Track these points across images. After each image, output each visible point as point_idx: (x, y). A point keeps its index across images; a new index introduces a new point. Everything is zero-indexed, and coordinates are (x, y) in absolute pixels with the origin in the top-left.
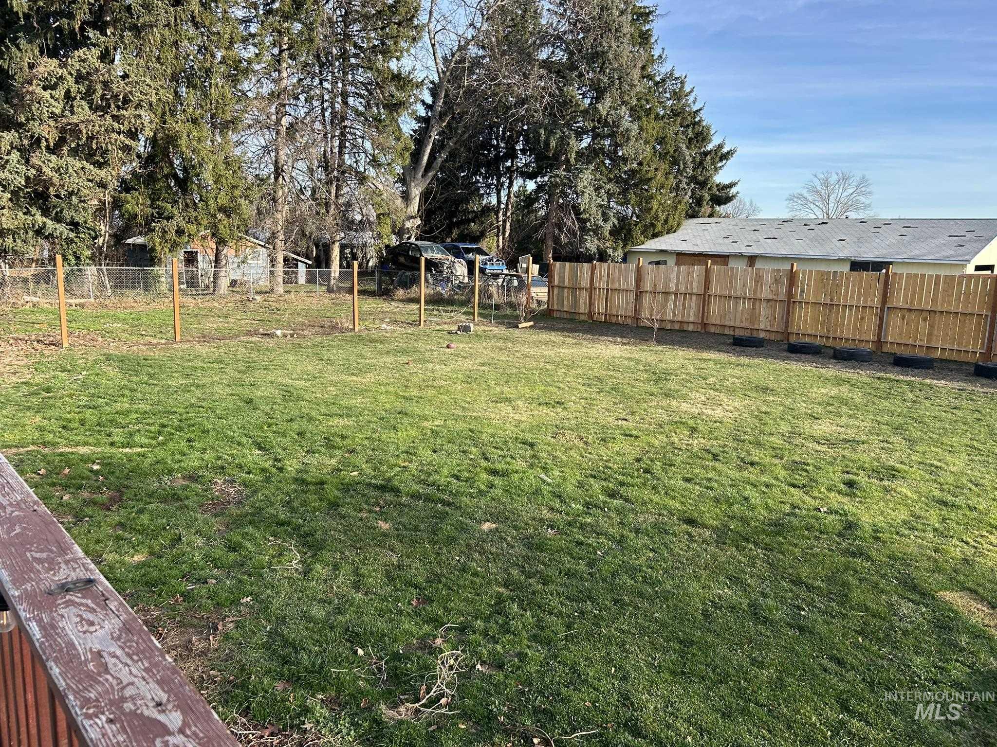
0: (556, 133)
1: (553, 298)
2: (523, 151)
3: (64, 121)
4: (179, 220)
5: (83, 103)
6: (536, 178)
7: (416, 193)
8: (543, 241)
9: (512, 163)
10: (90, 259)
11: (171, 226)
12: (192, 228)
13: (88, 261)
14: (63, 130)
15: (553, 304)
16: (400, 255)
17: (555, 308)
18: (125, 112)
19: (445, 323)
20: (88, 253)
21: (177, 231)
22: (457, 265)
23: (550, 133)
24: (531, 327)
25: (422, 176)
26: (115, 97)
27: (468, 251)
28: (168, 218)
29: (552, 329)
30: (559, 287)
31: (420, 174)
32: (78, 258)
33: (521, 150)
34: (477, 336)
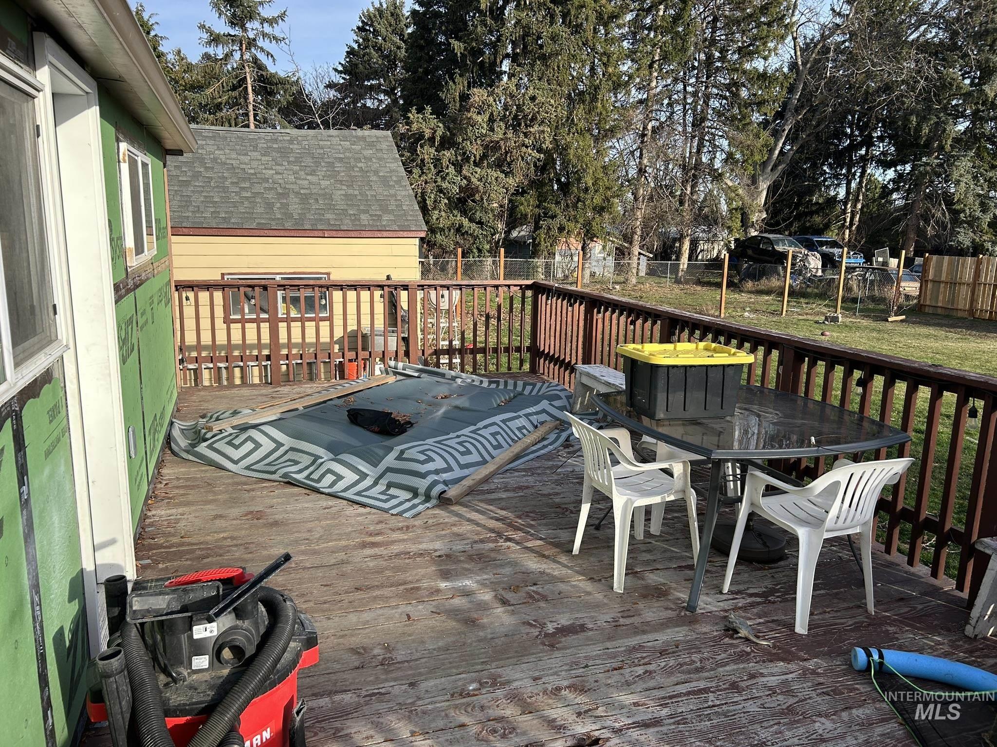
0: (930, 119)
1: (925, 293)
2: (881, 139)
3: (488, 139)
4: (561, 219)
5: (502, 124)
6: (895, 167)
7: (764, 186)
8: (904, 233)
9: (867, 151)
10: (488, 252)
11: (555, 224)
12: (571, 225)
13: (487, 254)
14: (486, 147)
15: (925, 299)
16: (749, 247)
17: (928, 303)
18: (532, 130)
19: (807, 314)
20: (487, 247)
21: (559, 228)
22: (810, 258)
23: (923, 119)
24: (902, 321)
25: (772, 170)
26: (525, 117)
27: (822, 244)
28: (553, 217)
29: (927, 324)
30: (933, 281)
31: (770, 168)
32: (480, 251)
33: (878, 137)
34: (846, 326)
